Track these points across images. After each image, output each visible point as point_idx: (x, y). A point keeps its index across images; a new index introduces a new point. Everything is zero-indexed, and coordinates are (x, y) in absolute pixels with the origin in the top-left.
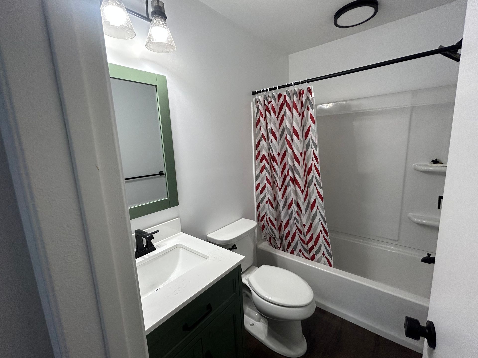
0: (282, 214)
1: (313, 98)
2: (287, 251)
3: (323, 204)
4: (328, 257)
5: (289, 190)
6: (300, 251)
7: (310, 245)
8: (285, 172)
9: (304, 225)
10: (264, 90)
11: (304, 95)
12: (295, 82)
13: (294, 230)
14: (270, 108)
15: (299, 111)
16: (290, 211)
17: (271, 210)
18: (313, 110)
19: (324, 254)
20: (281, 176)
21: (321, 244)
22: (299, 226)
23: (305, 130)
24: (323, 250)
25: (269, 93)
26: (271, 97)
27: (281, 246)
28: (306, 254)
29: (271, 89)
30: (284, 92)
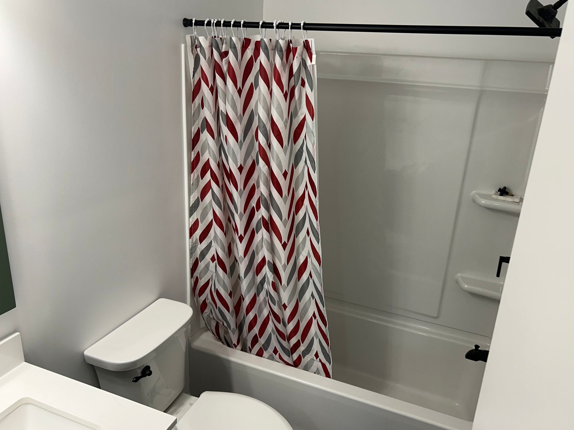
0: (244, 284)
1: (313, 65)
2: (251, 350)
3: (320, 270)
4: (324, 361)
5: (258, 237)
6: (275, 351)
7: (294, 341)
8: (253, 203)
9: (285, 307)
10: (212, 22)
11: (297, 57)
12: (278, 22)
13: (266, 312)
14: (225, 68)
15: (285, 88)
16: (259, 278)
17: (222, 278)
18: (312, 91)
19: (317, 355)
20: (244, 213)
21: (313, 339)
22: (276, 309)
23: (295, 125)
24: (316, 347)
25: (223, 32)
26: (226, 43)
27: (238, 342)
28: (285, 358)
29: (227, 24)
30: (257, 35)
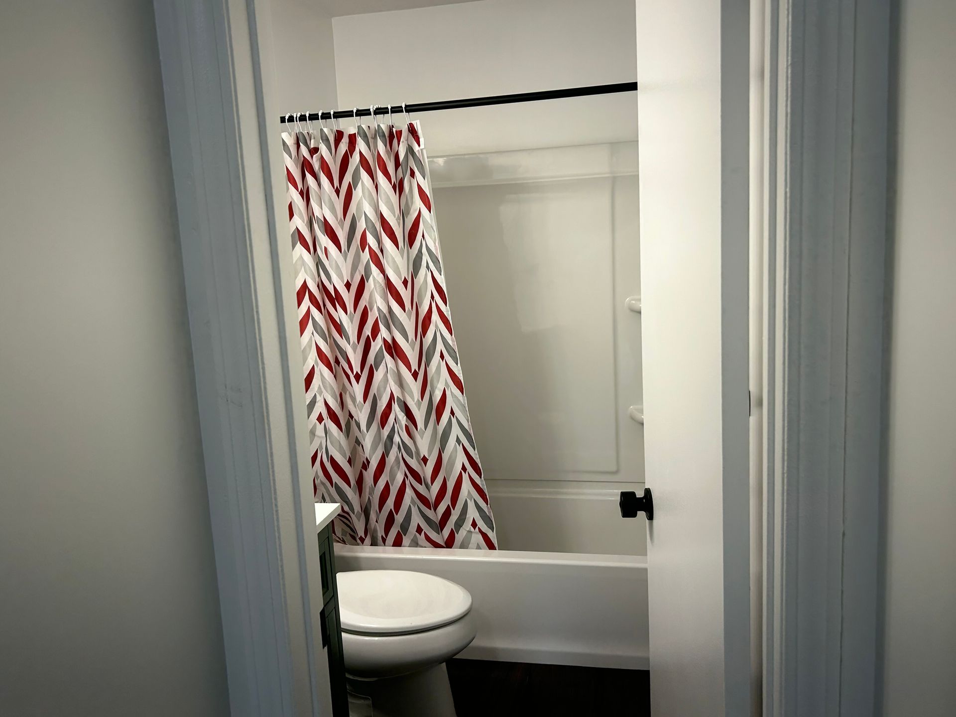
0: (368, 441)
1: (422, 150)
2: (384, 540)
3: (464, 400)
4: (485, 528)
5: (378, 376)
6: (419, 530)
7: (442, 508)
8: (367, 331)
9: (425, 460)
10: (295, 116)
11: (403, 142)
12: (375, 107)
13: (400, 478)
14: (316, 166)
15: (393, 180)
16: (386, 431)
17: (338, 438)
18: (424, 179)
19: (474, 525)
20: (358, 343)
21: (466, 502)
22: (414, 463)
23: (409, 225)
24: (473, 513)
25: (309, 127)
26: (314, 138)
27: (366, 534)
28: (433, 535)
29: (313, 117)
30: (349, 126)
